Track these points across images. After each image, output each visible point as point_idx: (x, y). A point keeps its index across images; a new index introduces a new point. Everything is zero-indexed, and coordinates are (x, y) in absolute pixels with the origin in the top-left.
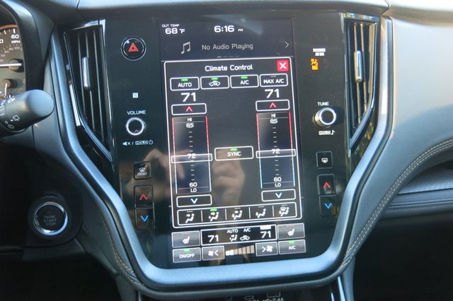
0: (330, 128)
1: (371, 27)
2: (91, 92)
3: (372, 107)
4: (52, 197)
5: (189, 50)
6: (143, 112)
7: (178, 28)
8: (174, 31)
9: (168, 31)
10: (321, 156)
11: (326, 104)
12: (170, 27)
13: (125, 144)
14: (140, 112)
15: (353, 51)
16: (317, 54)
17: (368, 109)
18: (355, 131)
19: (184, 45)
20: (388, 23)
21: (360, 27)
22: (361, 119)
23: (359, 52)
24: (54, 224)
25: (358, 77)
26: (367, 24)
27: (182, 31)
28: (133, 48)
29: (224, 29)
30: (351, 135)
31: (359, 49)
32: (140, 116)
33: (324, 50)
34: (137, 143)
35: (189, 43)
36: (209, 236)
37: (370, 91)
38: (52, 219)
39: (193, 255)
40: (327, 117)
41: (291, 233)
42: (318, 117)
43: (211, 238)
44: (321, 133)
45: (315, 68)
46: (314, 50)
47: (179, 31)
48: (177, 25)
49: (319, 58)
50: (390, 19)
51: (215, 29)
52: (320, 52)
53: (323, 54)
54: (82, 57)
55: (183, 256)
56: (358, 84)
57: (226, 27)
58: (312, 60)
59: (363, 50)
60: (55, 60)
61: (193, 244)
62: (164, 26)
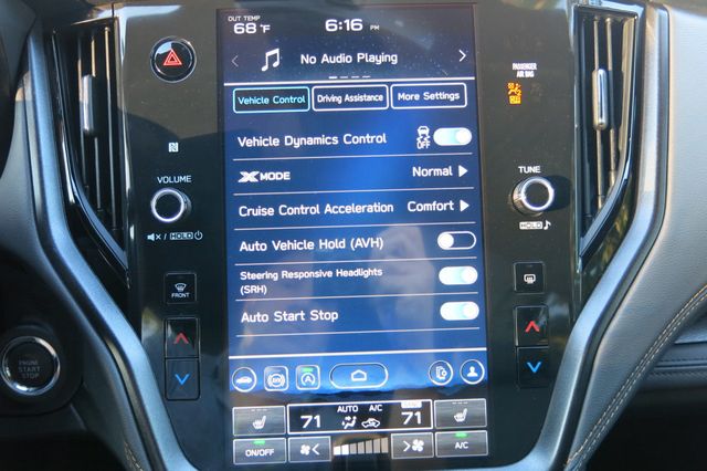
0: (542, 217)
1: (626, 25)
2: (96, 140)
3: (626, 177)
4: (33, 327)
5: (276, 64)
6: (186, 179)
7: (258, 23)
8: (251, 29)
9: (238, 29)
10: (522, 270)
11: (536, 169)
12: (242, 21)
13: (151, 237)
14: (181, 179)
15: (591, 69)
16: (520, 75)
17: (617, 181)
18: (591, 223)
19: (269, 54)
20: (660, 17)
21: (605, 24)
22: (604, 201)
23: (601, 72)
24: (37, 375)
25: (600, 119)
26: (620, 19)
27: (266, 28)
28: (174, 61)
29: (344, 25)
30: (584, 231)
31: (603, 65)
32: (181, 187)
33: (533, 66)
34: (174, 236)
35: (277, 51)
36: (303, 417)
37: (623, 148)
38: (33, 366)
39: (271, 451)
40: (536, 194)
41: (460, 417)
42: (520, 195)
43: (306, 420)
44: (524, 226)
45: (515, 100)
46: (515, 66)
47: (259, 29)
48: (257, 18)
49: (524, 81)
50: (665, 9)
51: (327, 25)
52: (526, 70)
53: (530, 75)
54: (83, 75)
55: (253, 453)
56: (598, 133)
57: (347, 21)
58: (511, 85)
59: (610, 68)
61: (272, 430)
62: (231, 19)
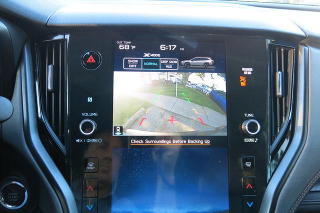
0: (253, 137)
1: (289, 52)
2: (53, 94)
3: (290, 119)
4: (16, 177)
6: (95, 114)
7: (130, 45)
8: (127, 47)
9: (121, 47)
10: (245, 161)
11: (251, 115)
12: (123, 43)
13: (78, 141)
14: (93, 114)
15: (275, 72)
16: (245, 73)
17: (285, 122)
18: (274, 140)
20: (305, 50)
21: (281, 51)
22: (280, 129)
23: (280, 72)
24: (16, 200)
25: (279, 93)
26: (287, 49)
27: (133, 47)
28: (91, 60)
29: (169, 48)
30: (272, 143)
31: (280, 70)
32: (93, 118)
33: (251, 69)
34: (88, 141)
37: (289, 106)
38: (15, 196)
40: (252, 127)
42: (245, 126)
44: (246, 140)
45: (243, 84)
46: (243, 69)
47: (131, 48)
48: (130, 42)
49: (247, 76)
50: (306, 46)
51: (161, 47)
52: (248, 71)
53: (250, 73)
54: (49, 64)
56: (278, 99)
57: (170, 46)
58: (241, 77)
59: (283, 70)
60: (25, 66)
62: (118, 42)
